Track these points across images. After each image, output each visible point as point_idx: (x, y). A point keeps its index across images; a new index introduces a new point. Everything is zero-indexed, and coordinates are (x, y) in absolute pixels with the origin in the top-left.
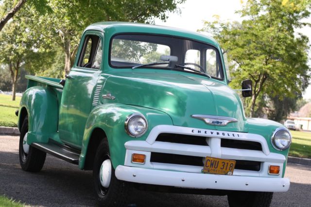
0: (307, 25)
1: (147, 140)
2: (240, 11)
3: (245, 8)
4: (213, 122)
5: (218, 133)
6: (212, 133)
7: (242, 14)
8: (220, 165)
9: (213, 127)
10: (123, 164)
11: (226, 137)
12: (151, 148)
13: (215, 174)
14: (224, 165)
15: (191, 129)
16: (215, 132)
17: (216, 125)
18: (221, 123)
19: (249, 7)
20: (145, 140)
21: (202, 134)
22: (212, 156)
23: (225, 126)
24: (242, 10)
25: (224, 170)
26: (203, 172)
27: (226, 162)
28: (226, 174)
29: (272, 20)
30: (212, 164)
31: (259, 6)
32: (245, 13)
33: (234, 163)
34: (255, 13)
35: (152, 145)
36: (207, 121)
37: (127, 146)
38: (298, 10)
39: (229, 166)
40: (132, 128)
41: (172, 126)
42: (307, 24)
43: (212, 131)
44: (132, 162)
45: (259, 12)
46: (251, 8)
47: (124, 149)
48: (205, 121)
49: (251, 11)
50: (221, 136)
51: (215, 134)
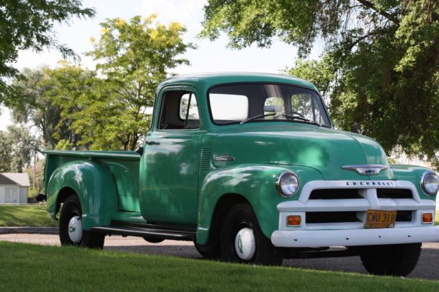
0: (183, 63)
1: (300, 199)
2: (92, 53)
3: (98, 47)
4: (366, 172)
5: (374, 183)
6: (368, 184)
7: (95, 56)
8: (382, 218)
9: (367, 177)
10: (277, 229)
11: (382, 186)
12: (306, 208)
13: (377, 228)
14: (385, 218)
15: (346, 182)
16: (371, 182)
17: (369, 174)
18: (374, 171)
19: (104, 47)
20: (298, 200)
21: (358, 185)
22: (371, 209)
23: (377, 174)
24: (94, 50)
25: (386, 222)
26: (366, 227)
27: (387, 214)
28: (388, 227)
29: (138, 60)
30: (374, 218)
31: (118, 43)
32: (99, 55)
33: (395, 214)
34: (114, 53)
35: (306, 204)
36: (360, 171)
37: (280, 208)
38: (172, 44)
39: (390, 218)
40: (285, 187)
41: (323, 181)
42: (184, 60)
43: (368, 181)
44: (287, 226)
45: (118, 52)
46: (107, 47)
47: (277, 212)
48: (357, 172)
49: (107, 51)
50: (377, 185)
51: (371, 184)
